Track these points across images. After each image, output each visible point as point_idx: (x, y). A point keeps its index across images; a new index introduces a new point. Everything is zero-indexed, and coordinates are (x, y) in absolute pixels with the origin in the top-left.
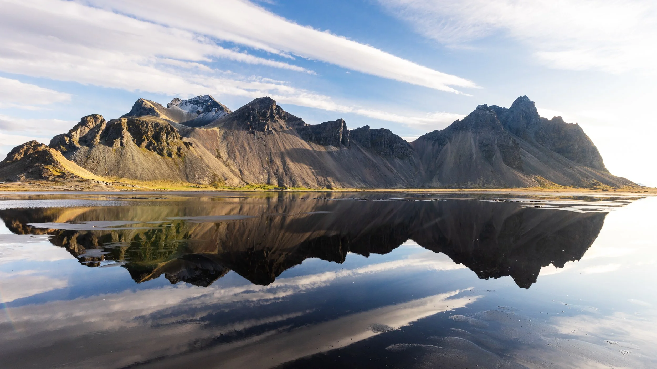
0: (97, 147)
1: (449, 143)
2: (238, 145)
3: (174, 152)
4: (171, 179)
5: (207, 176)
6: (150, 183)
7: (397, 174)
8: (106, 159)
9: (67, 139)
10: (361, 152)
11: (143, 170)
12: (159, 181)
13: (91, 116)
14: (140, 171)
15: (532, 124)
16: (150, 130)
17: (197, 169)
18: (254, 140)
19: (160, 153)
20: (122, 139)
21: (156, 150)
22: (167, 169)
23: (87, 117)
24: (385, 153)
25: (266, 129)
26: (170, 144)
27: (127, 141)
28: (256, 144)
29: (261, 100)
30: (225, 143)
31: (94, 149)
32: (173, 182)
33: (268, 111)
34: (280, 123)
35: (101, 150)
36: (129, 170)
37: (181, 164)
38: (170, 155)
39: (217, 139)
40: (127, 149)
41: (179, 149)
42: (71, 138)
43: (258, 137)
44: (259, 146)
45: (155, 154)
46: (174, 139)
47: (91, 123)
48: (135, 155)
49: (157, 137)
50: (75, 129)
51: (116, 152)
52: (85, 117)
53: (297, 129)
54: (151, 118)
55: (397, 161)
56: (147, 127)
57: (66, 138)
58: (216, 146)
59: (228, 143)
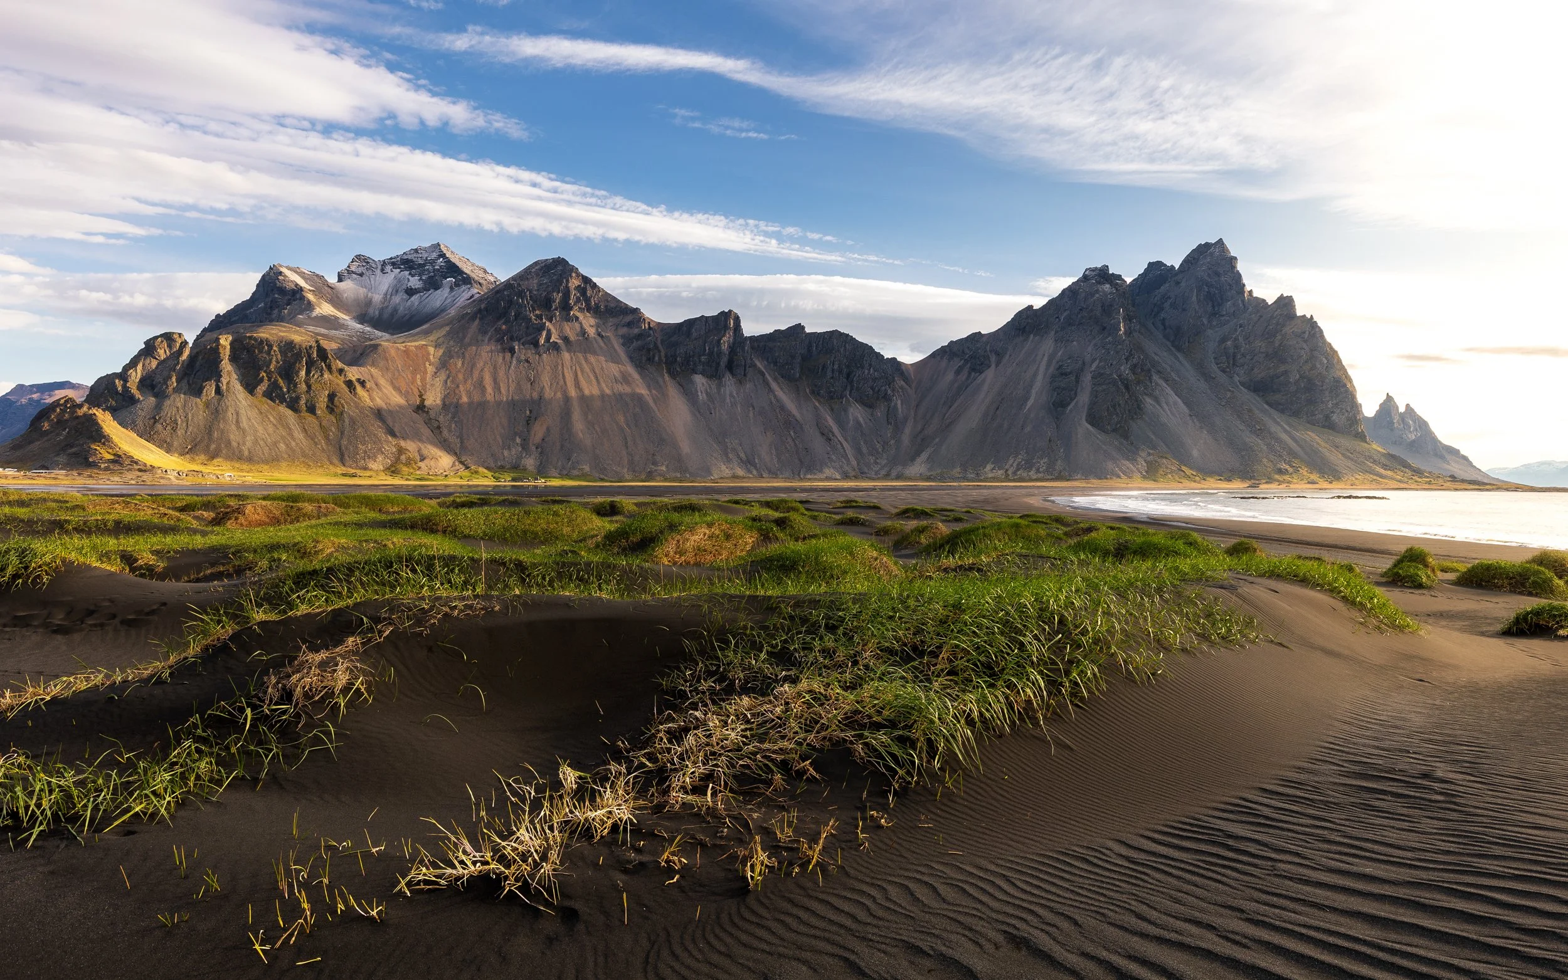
0: (172, 399)
1: (993, 366)
2: (470, 381)
3: (322, 402)
4: (307, 460)
5: (383, 453)
6: (266, 467)
7: (841, 444)
8: (187, 421)
9: (118, 383)
10: (771, 390)
11: (256, 442)
12: (284, 464)
13: (161, 336)
14: (249, 444)
15: (1223, 316)
16: (274, 359)
17: (364, 437)
18: (510, 367)
19: (293, 406)
20: (218, 381)
21: (286, 401)
22: (304, 441)
23: (156, 338)
24: (831, 392)
25: (542, 341)
26: (313, 387)
27: (228, 383)
28: (512, 375)
29: (545, 266)
30: (443, 376)
31: (167, 402)
32: (309, 466)
33: (558, 292)
34: (584, 322)
35: (179, 405)
36: (229, 443)
37: (333, 429)
38: (312, 409)
39: (425, 367)
40: (229, 401)
41: (332, 397)
42: (126, 381)
43: (519, 361)
44: (518, 384)
45: (283, 409)
46: (322, 375)
47: (163, 351)
48: (242, 412)
49: (288, 372)
50: (133, 363)
51: (207, 407)
52: (151, 339)
53: (623, 336)
54: (281, 331)
55: (856, 413)
56: (269, 353)
57: (117, 381)
58: (419, 383)
59: (448, 377)
